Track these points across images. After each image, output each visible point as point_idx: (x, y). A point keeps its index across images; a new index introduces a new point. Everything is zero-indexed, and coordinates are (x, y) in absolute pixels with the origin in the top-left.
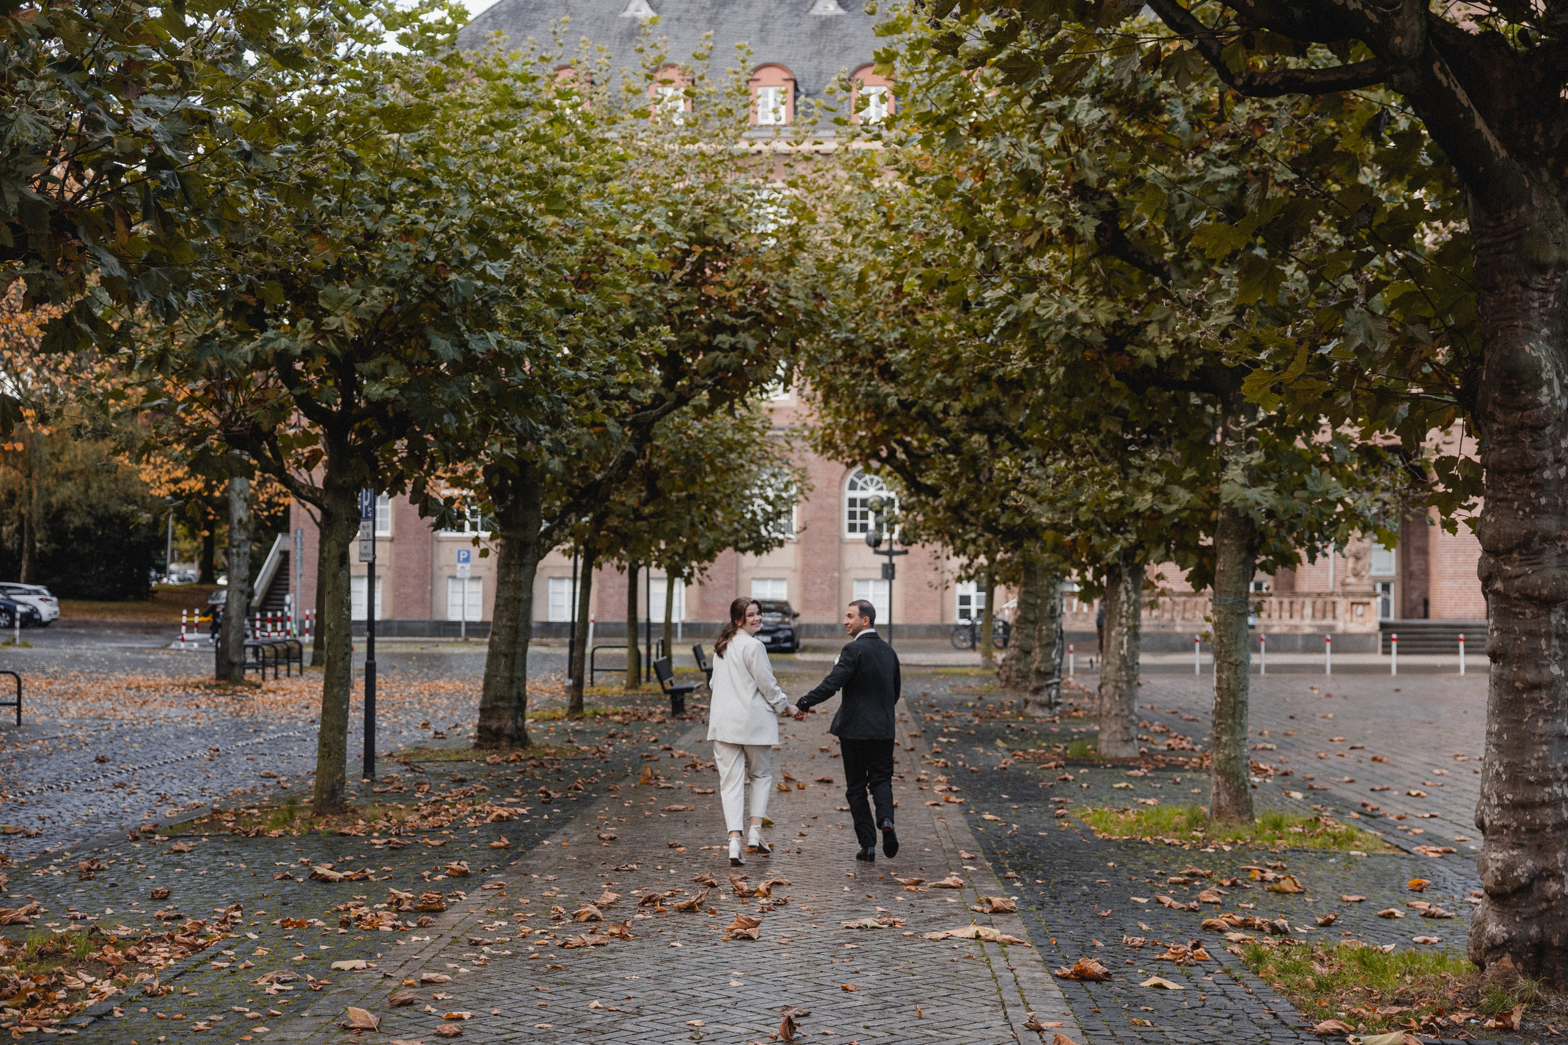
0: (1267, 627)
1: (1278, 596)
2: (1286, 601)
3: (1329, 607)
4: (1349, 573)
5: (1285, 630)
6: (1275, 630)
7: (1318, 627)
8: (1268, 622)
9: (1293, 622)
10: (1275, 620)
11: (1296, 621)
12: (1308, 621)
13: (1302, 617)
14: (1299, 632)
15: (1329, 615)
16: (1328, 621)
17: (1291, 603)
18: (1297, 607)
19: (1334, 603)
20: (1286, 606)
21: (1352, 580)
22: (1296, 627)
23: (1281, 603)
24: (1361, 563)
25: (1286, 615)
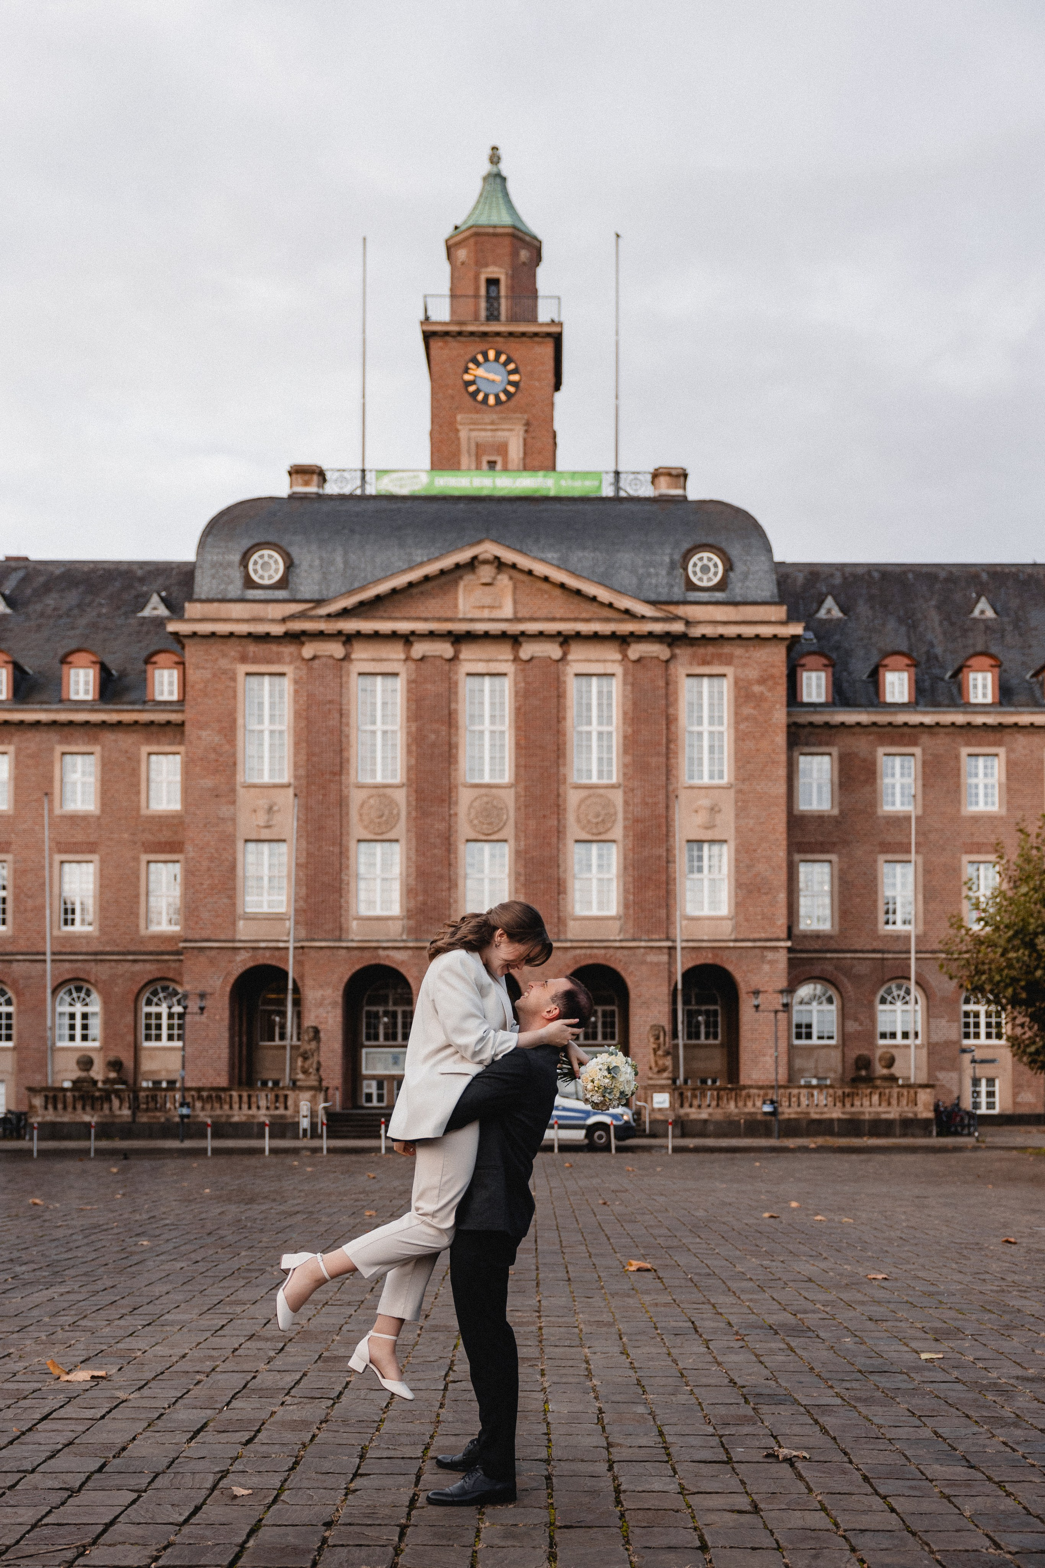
0: (229, 1116)
1: (238, 1090)
2: (245, 1095)
3: (282, 1099)
4: (299, 1071)
5: (244, 1119)
6: (236, 1119)
7: (271, 1116)
8: (229, 1112)
9: (250, 1112)
10: (236, 1111)
11: (253, 1111)
12: (263, 1111)
13: (258, 1108)
14: (256, 1121)
15: (280, 1105)
16: (281, 1111)
17: (249, 1097)
18: (254, 1099)
19: (286, 1097)
20: (245, 1099)
21: (301, 1076)
22: (253, 1116)
23: (240, 1097)
24: (308, 1063)
25: (245, 1106)
